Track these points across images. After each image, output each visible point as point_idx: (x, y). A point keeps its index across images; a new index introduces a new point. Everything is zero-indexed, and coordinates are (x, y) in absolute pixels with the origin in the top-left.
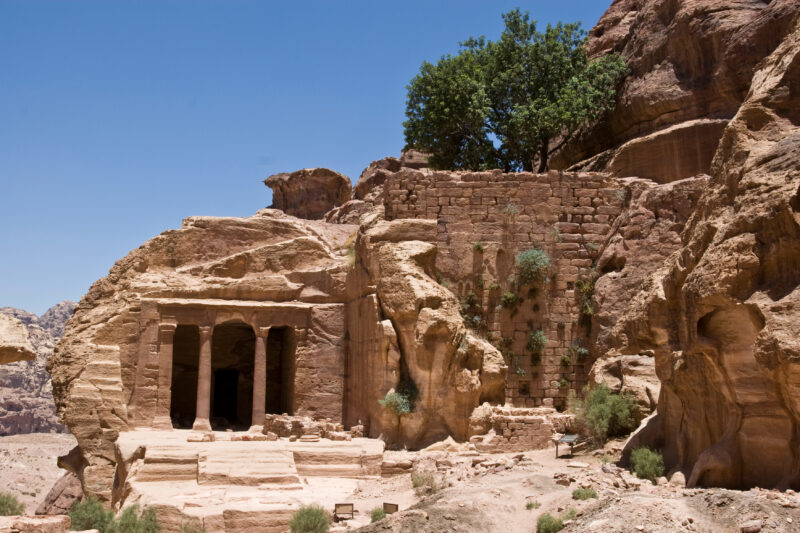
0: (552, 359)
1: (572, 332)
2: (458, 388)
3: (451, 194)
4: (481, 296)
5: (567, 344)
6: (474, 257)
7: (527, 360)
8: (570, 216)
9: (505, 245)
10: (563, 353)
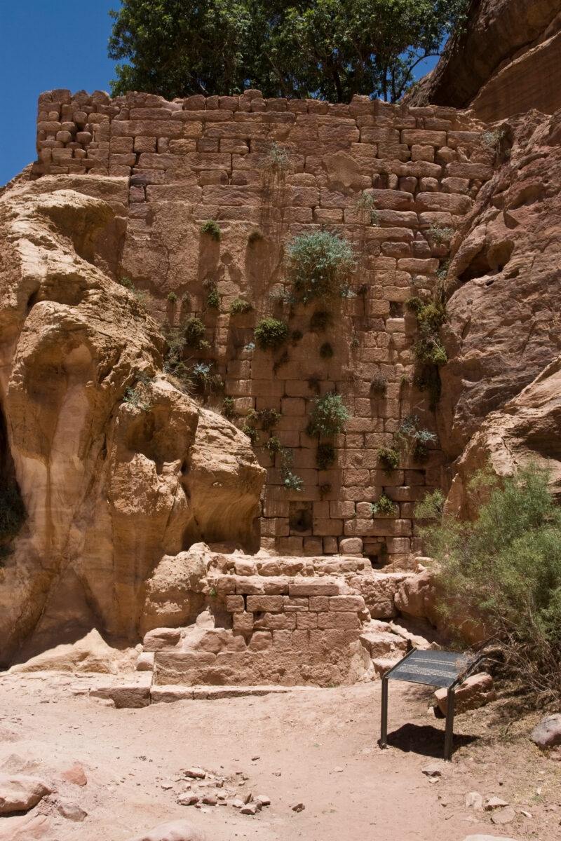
0: (359, 456)
1: (401, 400)
2: (118, 504)
3: (159, 130)
4: (213, 326)
5: (391, 424)
6: (202, 250)
7: (308, 458)
8: (393, 178)
9: (266, 227)
10: (382, 443)
